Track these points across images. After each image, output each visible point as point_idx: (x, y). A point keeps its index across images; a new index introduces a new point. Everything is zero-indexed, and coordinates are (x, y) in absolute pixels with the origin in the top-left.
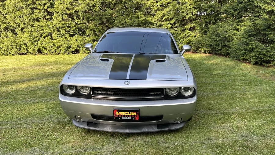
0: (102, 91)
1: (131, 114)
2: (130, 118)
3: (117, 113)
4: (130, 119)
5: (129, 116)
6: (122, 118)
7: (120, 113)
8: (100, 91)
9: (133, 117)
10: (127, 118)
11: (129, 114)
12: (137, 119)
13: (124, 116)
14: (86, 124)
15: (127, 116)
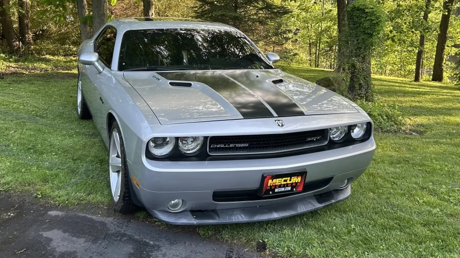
0: (227, 142)
1: (292, 180)
2: (289, 188)
3: (270, 181)
4: (288, 191)
5: (287, 185)
6: (276, 190)
7: (274, 180)
8: (223, 143)
9: (293, 186)
10: (283, 189)
11: (288, 182)
12: (300, 189)
13: (280, 186)
14: (191, 216)
15: (284, 186)
